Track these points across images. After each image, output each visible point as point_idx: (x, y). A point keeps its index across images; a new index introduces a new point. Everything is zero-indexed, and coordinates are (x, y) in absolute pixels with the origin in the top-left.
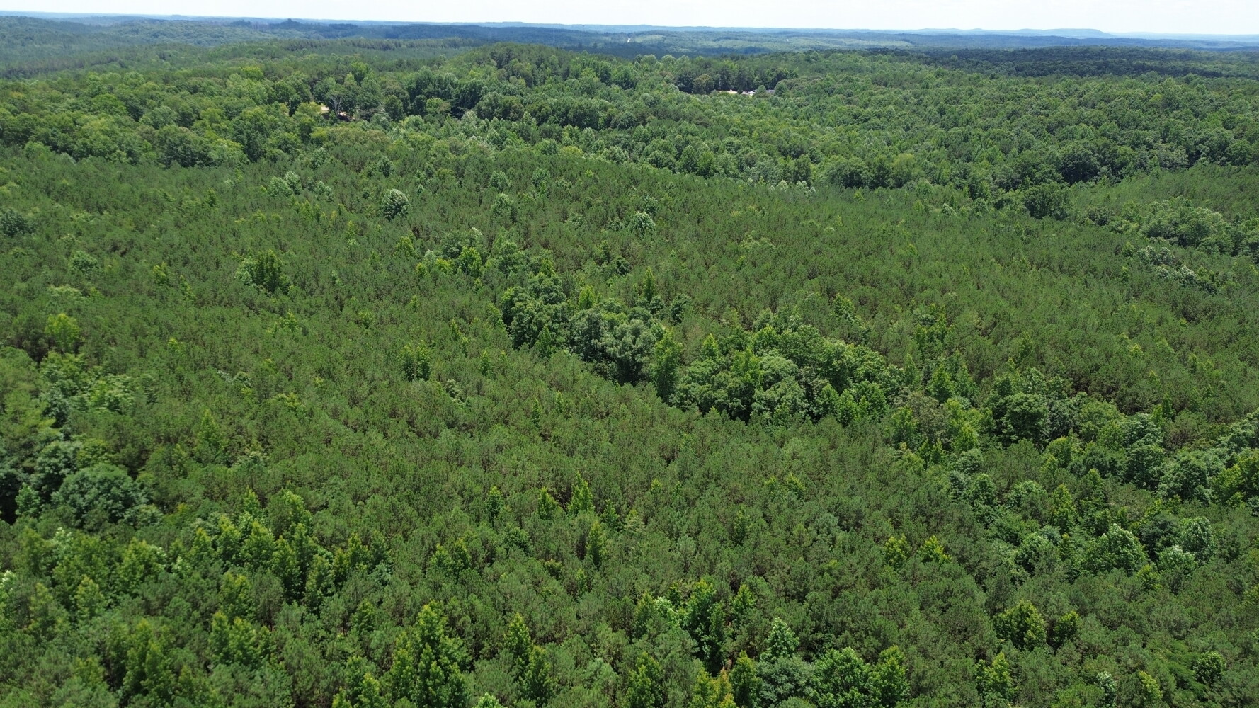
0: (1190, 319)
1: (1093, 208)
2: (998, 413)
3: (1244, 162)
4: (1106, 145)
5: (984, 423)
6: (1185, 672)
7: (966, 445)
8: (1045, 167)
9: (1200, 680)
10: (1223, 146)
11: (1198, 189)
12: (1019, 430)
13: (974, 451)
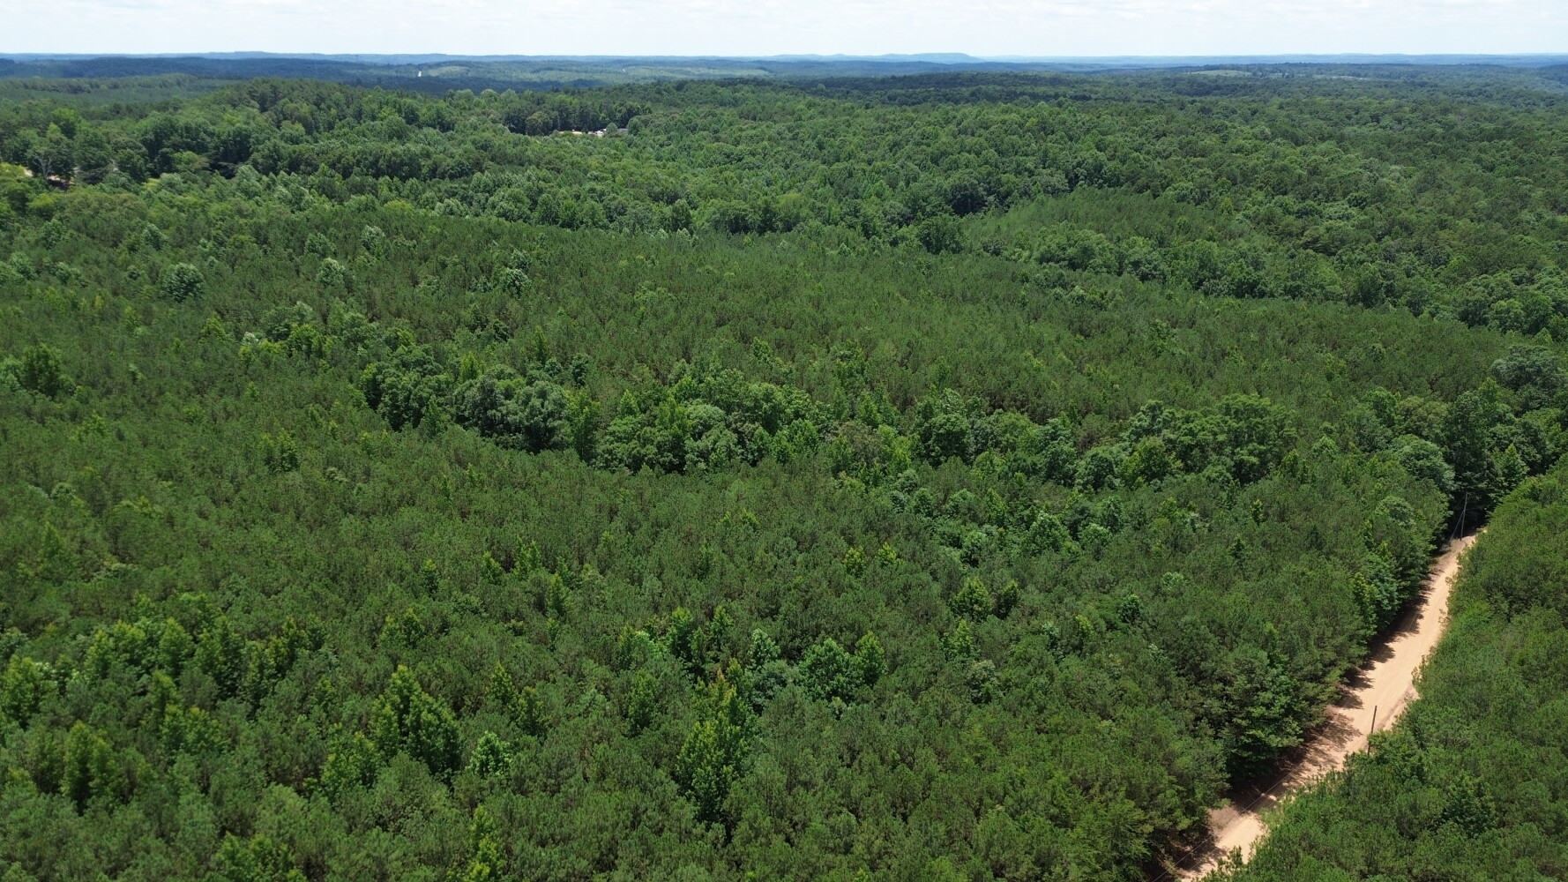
0: (1087, 336)
1: (986, 239)
2: (925, 437)
3: (1118, 184)
4: (989, 174)
5: (913, 449)
6: (1111, 615)
7: (901, 467)
8: (935, 200)
9: (1124, 621)
10: (1098, 168)
11: (1081, 213)
12: (946, 452)
13: (910, 472)
